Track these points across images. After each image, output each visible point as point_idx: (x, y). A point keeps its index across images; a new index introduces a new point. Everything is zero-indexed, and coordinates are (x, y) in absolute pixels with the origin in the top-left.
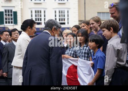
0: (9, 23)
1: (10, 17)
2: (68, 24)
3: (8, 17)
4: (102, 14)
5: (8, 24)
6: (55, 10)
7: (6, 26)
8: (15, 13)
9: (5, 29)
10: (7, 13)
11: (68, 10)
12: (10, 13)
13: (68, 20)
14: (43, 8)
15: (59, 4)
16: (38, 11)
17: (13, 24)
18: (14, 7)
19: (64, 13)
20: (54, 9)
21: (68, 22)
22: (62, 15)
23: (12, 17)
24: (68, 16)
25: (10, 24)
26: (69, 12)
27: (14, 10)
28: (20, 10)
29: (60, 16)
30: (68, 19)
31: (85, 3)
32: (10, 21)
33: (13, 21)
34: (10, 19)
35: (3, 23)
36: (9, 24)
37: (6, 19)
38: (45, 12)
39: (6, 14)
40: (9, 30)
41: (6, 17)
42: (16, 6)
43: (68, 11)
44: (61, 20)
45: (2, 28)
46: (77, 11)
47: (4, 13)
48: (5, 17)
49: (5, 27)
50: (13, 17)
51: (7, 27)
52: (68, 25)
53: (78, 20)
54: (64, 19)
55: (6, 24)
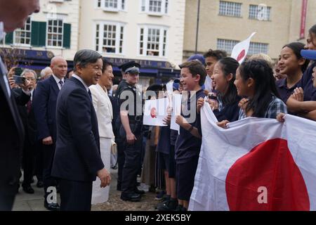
0: (54, 44)
1: (57, 33)
2: (164, 55)
3: (53, 33)
4: (224, 43)
5: (52, 47)
6: (142, 27)
7: (49, 50)
8: (68, 27)
9: (46, 56)
10: (53, 26)
11: (166, 29)
12: (58, 27)
13: (164, 48)
14: (120, 22)
15: (150, 16)
16: (110, 27)
17: (61, 47)
18: (67, 15)
19: (158, 34)
20: (139, 24)
22: (154, 38)
23: (60, 34)
24: (165, 41)
25: (57, 47)
26: (167, 33)
27: (65, 21)
28: (77, 21)
29: (149, 39)
30: (164, 45)
31: (198, 20)
32: (57, 40)
33: (62, 41)
34: (57, 37)
35: (44, 45)
36: (54, 47)
37: (50, 37)
38: (122, 28)
39: (50, 28)
41: (50, 33)
42: (70, 13)
43: (165, 32)
44: (151, 46)
47: (47, 26)
48: (47, 32)
49: (46, 52)
50: (62, 34)
53: (182, 50)
54: (157, 46)
55: (49, 47)
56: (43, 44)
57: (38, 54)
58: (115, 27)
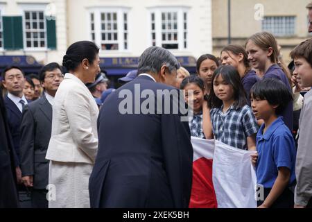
0: (36, 44)
1: (38, 30)
2: (185, 46)
3: (32, 30)
4: (273, 21)
5: (33, 48)
6: (153, 11)
7: (27, 54)
9: (25, 61)
10: (31, 21)
11: (185, 10)
12: (38, 21)
13: (185, 37)
14: (122, 7)
16: (109, 15)
17: (45, 48)
18: (47, 4)
19: (175, 18)
20: (148, 8)
21: (185, 43)
22: (170, 25)
23: (42, 30)
24: (185, 27)
25: (39, 49)
26: (188, 16)
28: (63, 11)
29: (164, 27)
30: (185, 34)
32: (39, 40)
33: (45, 40)
34: (39, 35)
36: (36, 49)
37: (28, 35)
38: (125, 16)
39: (28, 24)
40: (36, 62)
41: (28, 30)
43: (185, 15)
44: (167, 37)
45: (19, 59)
46: (209, 15)
47: (24, 21)
48: (25, 30)
49: (25, 57)
50: (45, 30)
51: (31, 57)
52: (186, 50)
53: (210, 38)
54: (176, 36)
55: (29, 49)
56: (20, 46)
57: (15, 60)
58: (115, 15)
